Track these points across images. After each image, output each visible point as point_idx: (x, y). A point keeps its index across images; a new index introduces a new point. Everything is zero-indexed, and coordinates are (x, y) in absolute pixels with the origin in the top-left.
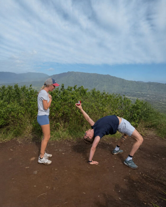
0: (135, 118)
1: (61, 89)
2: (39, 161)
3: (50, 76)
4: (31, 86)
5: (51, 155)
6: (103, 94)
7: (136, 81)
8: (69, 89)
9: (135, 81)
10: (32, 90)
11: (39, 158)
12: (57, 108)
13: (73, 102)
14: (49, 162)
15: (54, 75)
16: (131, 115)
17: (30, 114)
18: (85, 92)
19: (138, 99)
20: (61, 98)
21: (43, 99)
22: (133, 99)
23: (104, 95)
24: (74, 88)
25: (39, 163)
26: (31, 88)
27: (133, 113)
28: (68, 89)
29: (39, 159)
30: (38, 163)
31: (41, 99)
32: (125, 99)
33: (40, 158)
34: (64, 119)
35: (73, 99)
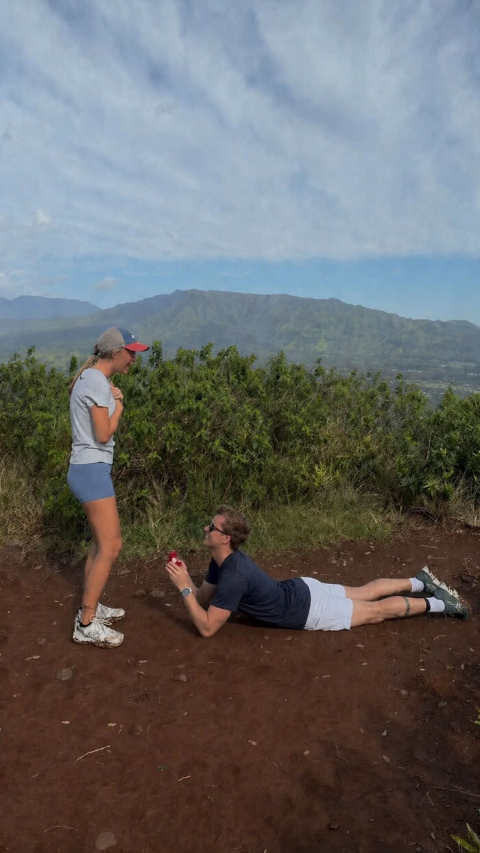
0: (440, 464)
1: (151, 361)
2: (79, 636)
3: (104, 308)
4: (30, 352)
5: (122, 613)
6: (315, 373)
7: (444, 320)
8: (184, 358)
9: (439, 322)
10: (36, 367)
11: (77, 624)
12: (139, 436)
13: (198, 408)
14: (116, 638)
15: (119, 305)
16: (423, 452)
17: (33, 458)
18: (244, 371)
19: (450, 390)
20: (153, 397)
21: (90, 404)
22: (432, 391)
23: (319, 381)
24: (203, 356)
25: (75, 643)
26: (32, 361)
27: (431, 445)
28: (178, 361)
29: (78, 629)
30: (72, 640)
31: (86, 404)
32: (399, 391)
33: (82, 625)
34: (166, 476)
35: (200, 399)
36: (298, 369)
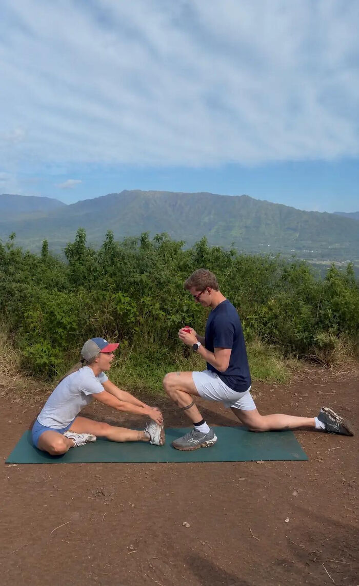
0: (327, 322)
1: (105, 245)
3: (68, 204)
4: (12, 237)
6: (230, 253)
8: (130, 242)
9: (325, 213)
10: (14, 249)
13: (141, 281)
15: (79, 202)
16: (313, 313)
17: (12, 320)
18: (176, 251)
19: (333, 265)
20: (106, 272)
22: (319, 266)
23: (233, 259)
28: (125, 244)
32: (294, 267)
34: (117, 332)
35: (143, 273)
36: (218, 250)
